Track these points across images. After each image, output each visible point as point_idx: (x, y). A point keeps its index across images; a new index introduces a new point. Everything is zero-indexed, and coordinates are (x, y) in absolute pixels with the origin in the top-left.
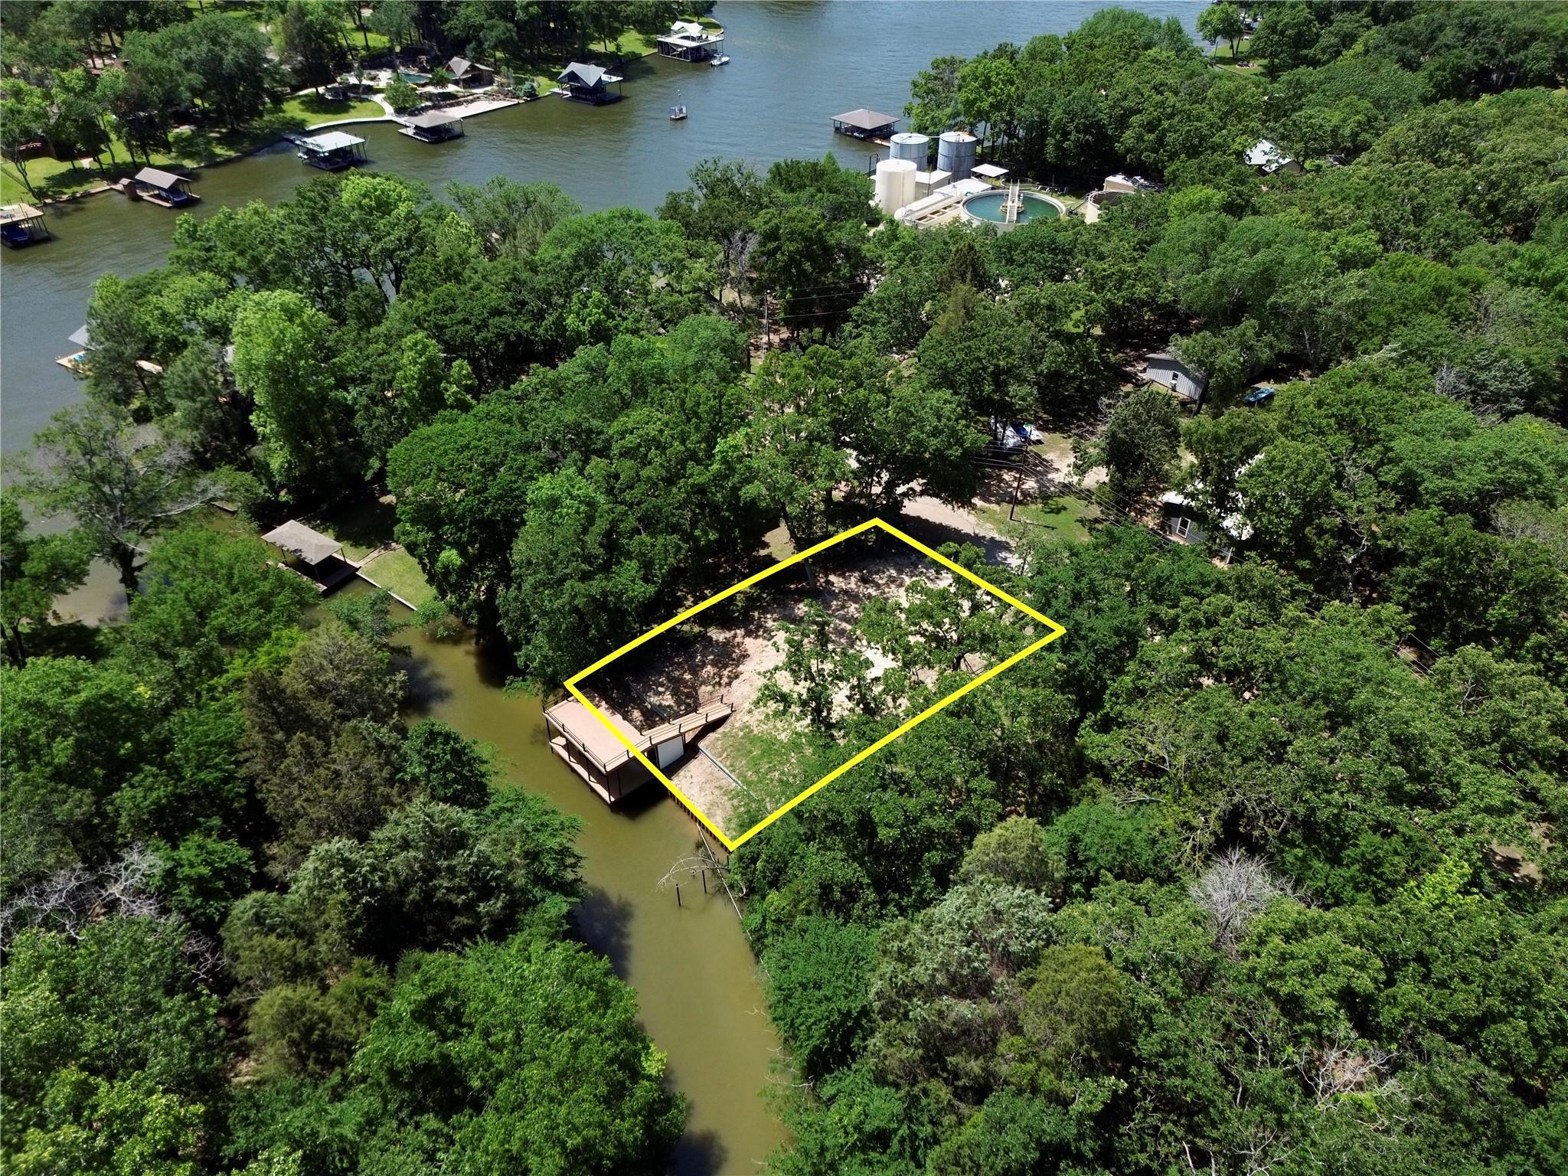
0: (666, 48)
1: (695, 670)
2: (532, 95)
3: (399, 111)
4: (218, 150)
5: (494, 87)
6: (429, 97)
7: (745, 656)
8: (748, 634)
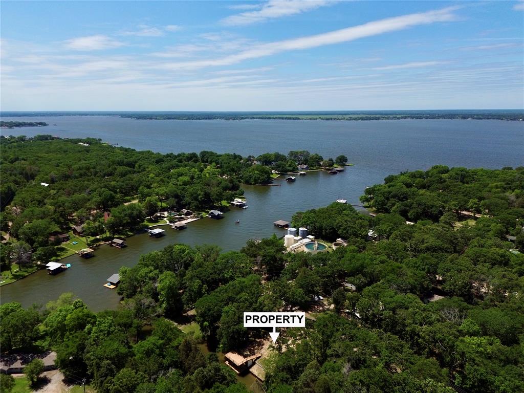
2: (202, 217)
3: (170, 222)
6: (177, 218)
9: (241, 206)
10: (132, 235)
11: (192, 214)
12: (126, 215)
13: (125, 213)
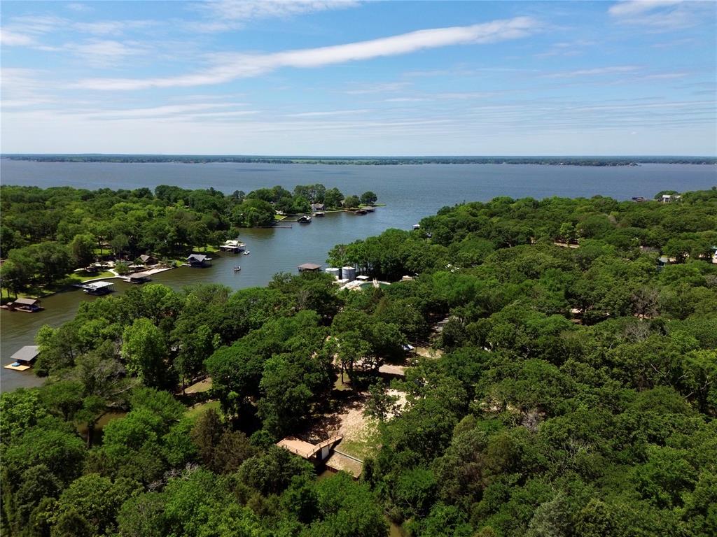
0: (224, 249)
1: (324, 427)
2: (175, 266)
3: (121, 274)
4: (45, 292)
5: (159, 264)
6: (133, 269)
7: (340, 420)
8: (339, 413)
9: (237, 252)
10: (51, 295)
11: (157, 263)
12: (38, 260)
13: (36, 256)
